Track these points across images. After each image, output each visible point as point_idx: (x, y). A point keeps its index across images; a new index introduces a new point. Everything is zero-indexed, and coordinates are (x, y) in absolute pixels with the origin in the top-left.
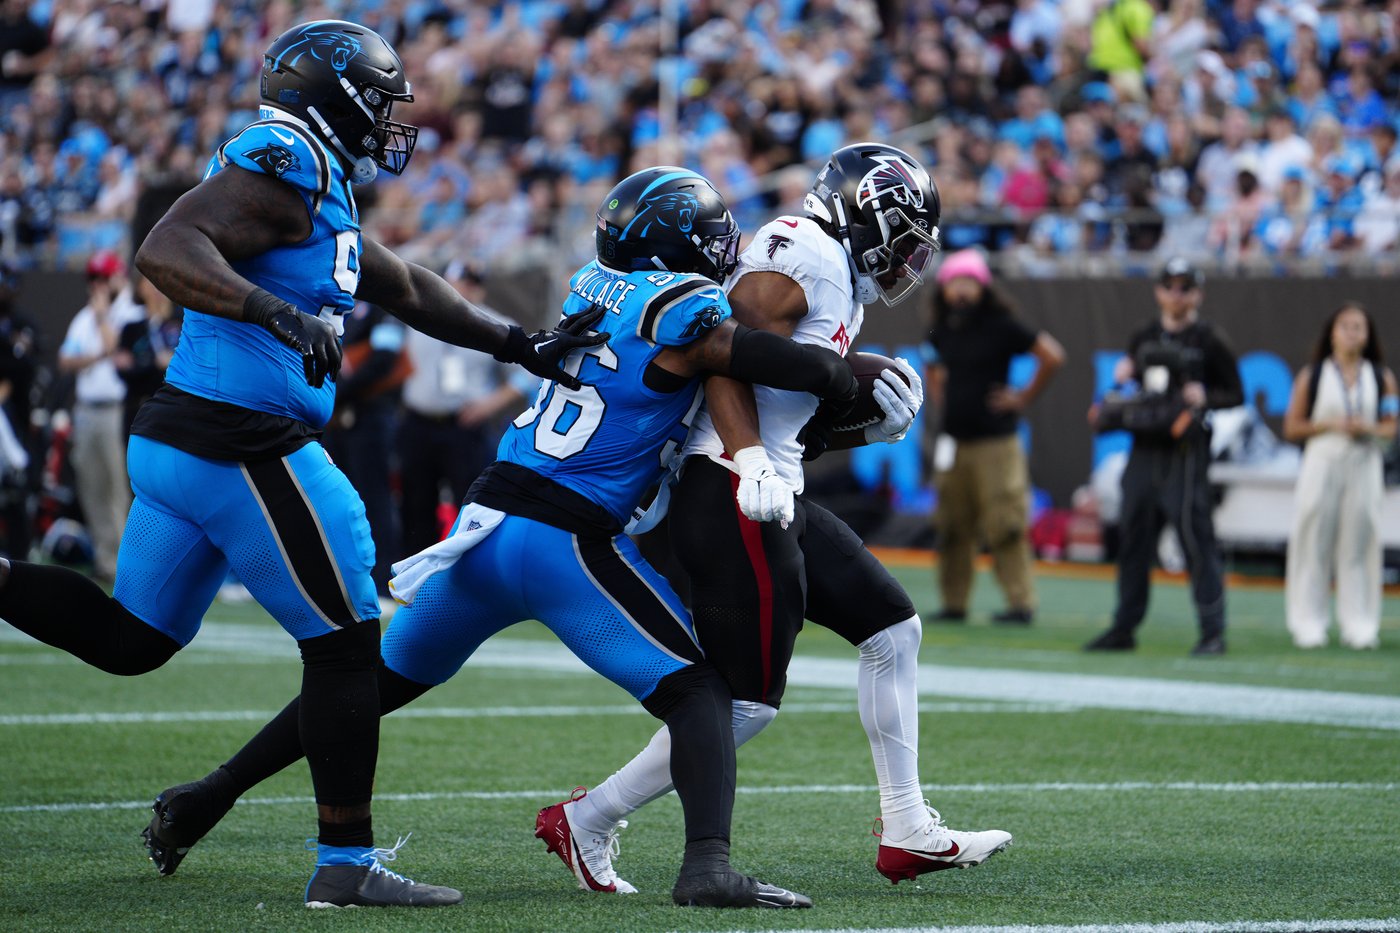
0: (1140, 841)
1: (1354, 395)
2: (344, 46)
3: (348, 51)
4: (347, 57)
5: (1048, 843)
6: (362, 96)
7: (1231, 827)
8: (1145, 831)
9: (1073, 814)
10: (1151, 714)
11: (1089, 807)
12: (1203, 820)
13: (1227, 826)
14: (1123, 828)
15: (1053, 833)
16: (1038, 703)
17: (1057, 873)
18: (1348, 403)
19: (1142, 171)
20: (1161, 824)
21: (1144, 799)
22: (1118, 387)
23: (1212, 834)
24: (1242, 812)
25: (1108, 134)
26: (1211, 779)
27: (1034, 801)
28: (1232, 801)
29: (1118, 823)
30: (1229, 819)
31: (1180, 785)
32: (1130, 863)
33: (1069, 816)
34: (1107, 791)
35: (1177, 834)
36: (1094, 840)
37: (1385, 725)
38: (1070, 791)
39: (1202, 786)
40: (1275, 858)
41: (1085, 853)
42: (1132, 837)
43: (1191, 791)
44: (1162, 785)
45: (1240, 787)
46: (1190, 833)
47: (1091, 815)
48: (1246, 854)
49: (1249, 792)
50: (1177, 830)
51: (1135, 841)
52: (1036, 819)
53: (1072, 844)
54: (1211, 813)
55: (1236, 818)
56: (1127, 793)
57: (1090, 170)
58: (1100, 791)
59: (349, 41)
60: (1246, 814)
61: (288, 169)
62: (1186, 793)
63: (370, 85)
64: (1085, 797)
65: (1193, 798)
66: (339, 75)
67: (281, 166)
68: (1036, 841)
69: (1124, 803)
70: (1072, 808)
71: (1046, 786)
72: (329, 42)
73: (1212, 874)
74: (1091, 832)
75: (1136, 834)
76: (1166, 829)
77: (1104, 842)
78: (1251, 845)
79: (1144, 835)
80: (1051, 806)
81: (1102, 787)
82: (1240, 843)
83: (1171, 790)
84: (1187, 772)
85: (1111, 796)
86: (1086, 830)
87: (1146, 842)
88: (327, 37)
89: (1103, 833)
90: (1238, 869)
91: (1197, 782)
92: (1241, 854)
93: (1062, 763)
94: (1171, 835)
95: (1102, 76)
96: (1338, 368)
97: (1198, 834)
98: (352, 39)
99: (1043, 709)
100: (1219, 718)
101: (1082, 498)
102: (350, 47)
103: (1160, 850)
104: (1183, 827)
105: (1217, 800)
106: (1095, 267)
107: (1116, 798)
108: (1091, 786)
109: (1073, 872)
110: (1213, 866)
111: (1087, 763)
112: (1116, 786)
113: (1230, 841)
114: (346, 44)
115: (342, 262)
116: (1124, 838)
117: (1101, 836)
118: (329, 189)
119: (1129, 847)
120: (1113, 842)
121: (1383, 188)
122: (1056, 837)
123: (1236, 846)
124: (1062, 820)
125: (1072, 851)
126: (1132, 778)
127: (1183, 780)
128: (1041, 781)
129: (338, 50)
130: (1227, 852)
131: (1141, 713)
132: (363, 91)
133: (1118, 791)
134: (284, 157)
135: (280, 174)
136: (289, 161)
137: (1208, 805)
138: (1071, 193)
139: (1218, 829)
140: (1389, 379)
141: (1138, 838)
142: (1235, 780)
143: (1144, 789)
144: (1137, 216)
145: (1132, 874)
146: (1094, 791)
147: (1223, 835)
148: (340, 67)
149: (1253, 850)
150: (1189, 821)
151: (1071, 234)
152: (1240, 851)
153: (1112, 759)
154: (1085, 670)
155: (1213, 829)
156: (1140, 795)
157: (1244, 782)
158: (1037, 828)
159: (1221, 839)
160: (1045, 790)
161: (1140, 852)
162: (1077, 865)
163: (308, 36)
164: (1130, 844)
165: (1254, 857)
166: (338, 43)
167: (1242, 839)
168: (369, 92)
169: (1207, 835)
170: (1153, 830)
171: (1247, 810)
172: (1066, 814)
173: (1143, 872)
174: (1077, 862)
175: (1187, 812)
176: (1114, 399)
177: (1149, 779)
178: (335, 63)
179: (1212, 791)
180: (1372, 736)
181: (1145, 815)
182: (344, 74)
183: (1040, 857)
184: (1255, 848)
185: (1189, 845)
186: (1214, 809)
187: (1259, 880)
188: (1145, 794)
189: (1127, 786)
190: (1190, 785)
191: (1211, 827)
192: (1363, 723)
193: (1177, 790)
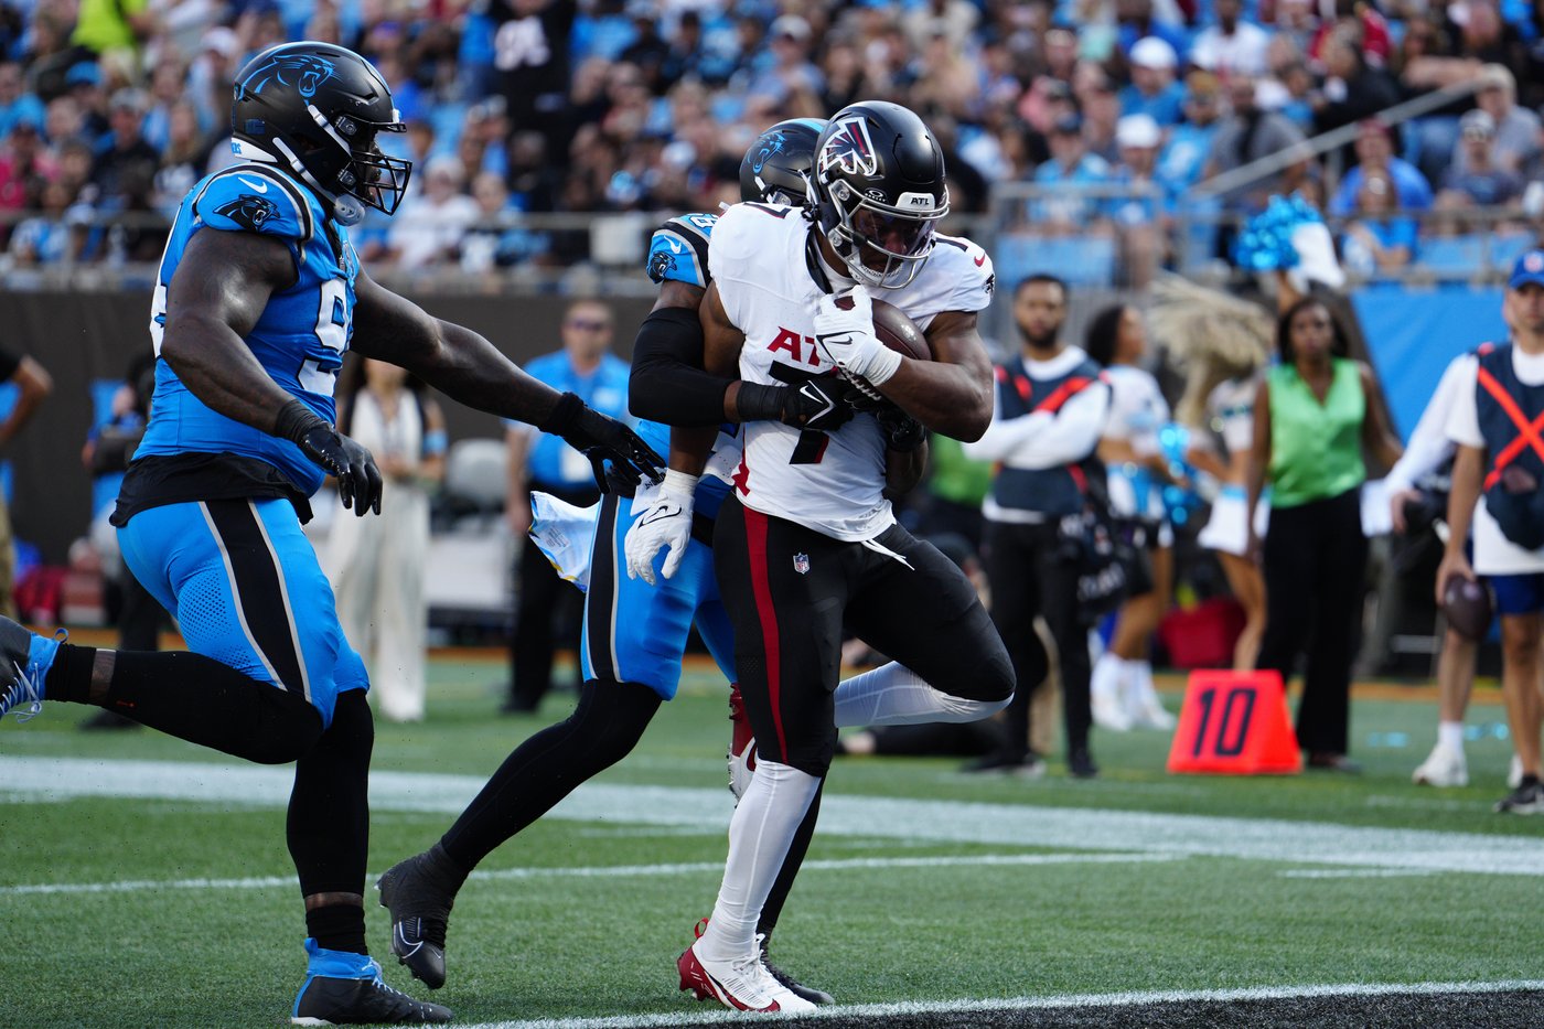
0: (140, 949)
1: (393, 430)
2: (314, 70)
3: (318, 75)
4: (316, 82)
5: (28, 955)
6: (333, 125)
7: (247, 929)
8: (146, 937)
9: (59, 920)
10: (158, 801)
11: (80, 912)
12: (215, 922)
13: (242, 928)
14: (119, 935)
15: (35, 943)
16: (23, 793)
17: (39, 990)
18: (386, 439)
19: (142, 169)
20: (165, 928)
21: (146, 900)
22: (117, 421)
23: (225, 937)
24: (260, 911)
25: (98, 123)
26: (226, 875)
27: (14, 906)
28: (250, 899)
29: (115, 929)
30: (245, 920)
31: (189, 883)
32: (127, 975)
33: (56, 923)
34: (103, 892)
35: (184, 939)
36: (83, 950)
37: (428, 807)
38: (57, 894)
39: (215, 883)
40: (296, 962)
41: (72, 965)
42: (130, 944)
43: (201, 889)
44: (168, 883)
45: (260, 883)
46: (199, 938)
47: (82, 921)
48: (262, 959)
49: (270, 888)
50: (182, 935)
51: (133, 949)
52: (15, 927)
53: (58, 956)
54: (225, 913)
55: (253, 919)
56: (125, 894)
57: (77, 165)
58: (95, 893)
59: (320, 63)
60: (265, 914)
61: (267, 219)
62: (198, 892)
63: (342, 113)
64: (75, 900)
65: (204, 897)
66: (306, 102)
67: (259, 217)
68: (15, 953)
69: (122, 905)
70: (59, 914)
71: (29, 889)
72: (298, 66)
73: (223, 983)
74: (80, 940)
75: (134, 941)
76: (170, 934)
77: (96, 951)
78: (269, 948)
79: (144, 941)
80: (35, 912)
81: (96, 887)
82: (257, 946)
83: (179, 889)
84: (197, 867)
85: (106, 898)
86: (75, 939)
87: (146, 951)
88: (297, 59)
89: (95, 942)
90: (252, 977)
91: (209, 879)
92: (258, 959)
93: (48, 861)
94: (176, 941)
95: (89, 55)
96: (377, 400)
97: (208, 938)
98: (324, 61)
99: (30, 799)
100: (237, 804)
101: (79, 551)
102: (321, 71)
103: (162, 958)
104: (190, 931)
105: (231, 898)
106: (89, 279)
107: (113, 900)
108: (85, 887)
109: (57, 988)
110: (224, 974)
111: (79, 861)
112: (114, 886)
113: (245, 946)
114: (317, 67)
115: (326, 313)
116: (120, 947)
117: (94, 945)
118: (312, 235)
119: (126, 956)
120: (107, 951)
121: (423, 192)
122: (38, 947)
123: (251, 951)
124: (47, 928)
125: (57, 963)
126: (133, 876)
127: (192, 877)
128: (24, 883)
129: (307, 73)
130: (241, 958)
131: (145, 801)
132: (336, 120)
133: (116, 892)
134: (259, 207)
135: (260, 226)
136: (266, 210)
137: (219, 904)
138: (55, 193)
139: (230, 932)
140: (434, 412)
141: (137, 945)
142: (253, 875)
143: (147, 889)
144: (137, 220)
145: (128, 987)
146: (87, 893)
147: (237, 939)
148: (308, 93)
149: (271, 955)
150: (198, 924)
151: (59, 240)
152: (256, 956)
153: (110, 856)
154: (80, 753)
155: (226, 932)
156: (141, 896)
157: (263, 877)
158: (16, 939)
159: (235, 943)
160: (28, 894)
161: (139, 961)
162: (63, 979)
163: (277, 60)
164: (128, 952)
165: (272, 963)
166: (308, 67)
167: (259, 942)
168: (341, 120)
169: (218, 939)
170: (155, 936)
171: (267, 909)
172: (51, 921)
173: (141, 985)
174: (63, 976)
175: (196, 914)
176: (112, 434)
177: (153, 877)
178: (302, 89)
179: (227, 888)
180: (412, 820)
181: (146, 918)
182: (312, 101)
183: (18, 971)
184: (274, 952)
185: (197, 951)
186: (227, 909)
187: (277, 988)
188: (147, 894)
189: (126, 886)
190: (201, 883)
191: (224, 929)
192: (402, 805)
193: (185, 889)
